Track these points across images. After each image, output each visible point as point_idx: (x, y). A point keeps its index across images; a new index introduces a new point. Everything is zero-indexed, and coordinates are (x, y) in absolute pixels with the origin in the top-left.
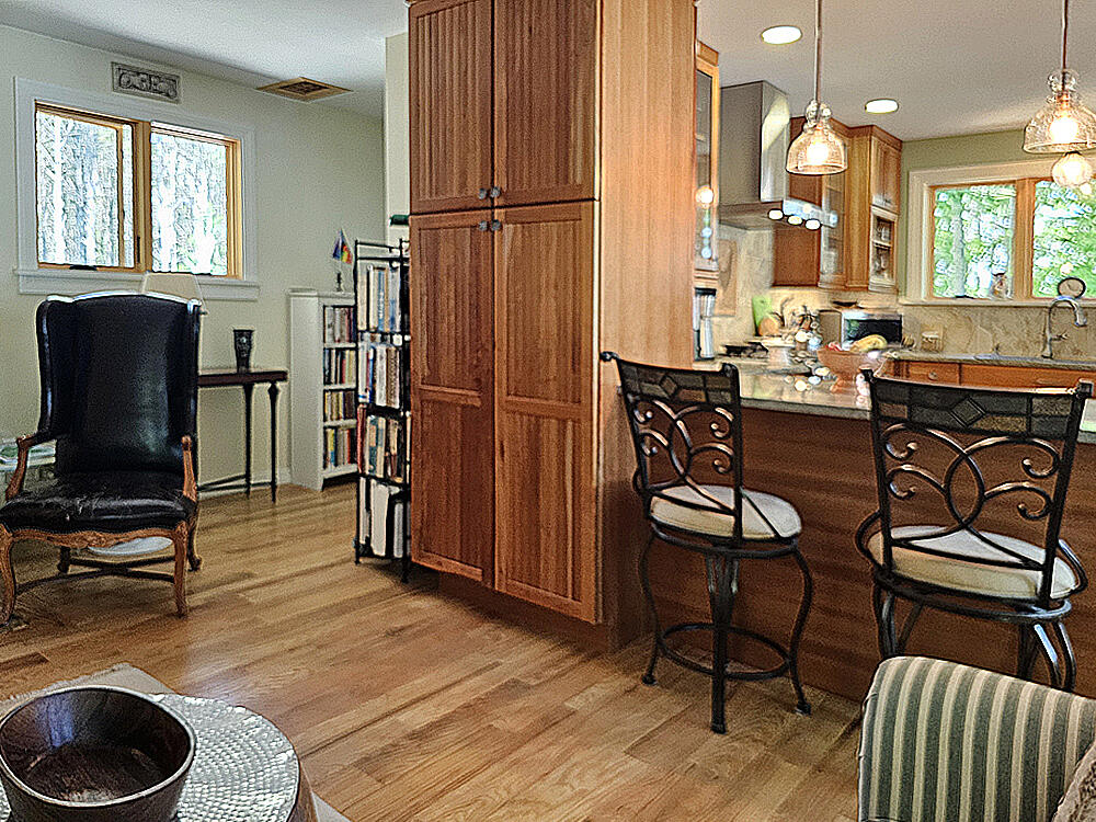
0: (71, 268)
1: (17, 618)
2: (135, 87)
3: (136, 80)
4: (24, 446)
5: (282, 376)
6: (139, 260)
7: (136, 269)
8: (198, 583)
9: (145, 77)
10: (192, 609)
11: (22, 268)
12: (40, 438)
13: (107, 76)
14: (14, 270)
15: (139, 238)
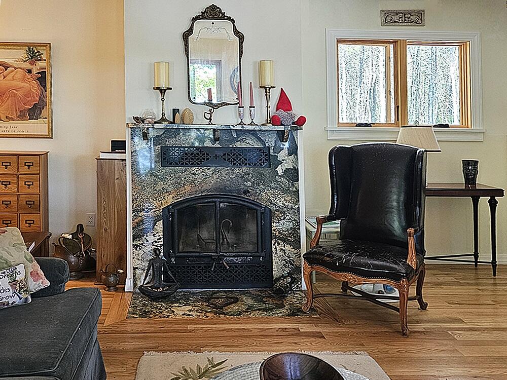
0: (356, 126)
1: (315, 311)
2: (395, 22)
3: (396, 18)
4: (320, 222)
5: (500, 193)
6: (398, 120)
7: (396, 124)
8: (425, 317)
9: (401, 14)
10: (411, 332)
11: (329, 127)
12: (329, 219)
13: (378, 18)
14: (325, 128)
15: (398, 107)
